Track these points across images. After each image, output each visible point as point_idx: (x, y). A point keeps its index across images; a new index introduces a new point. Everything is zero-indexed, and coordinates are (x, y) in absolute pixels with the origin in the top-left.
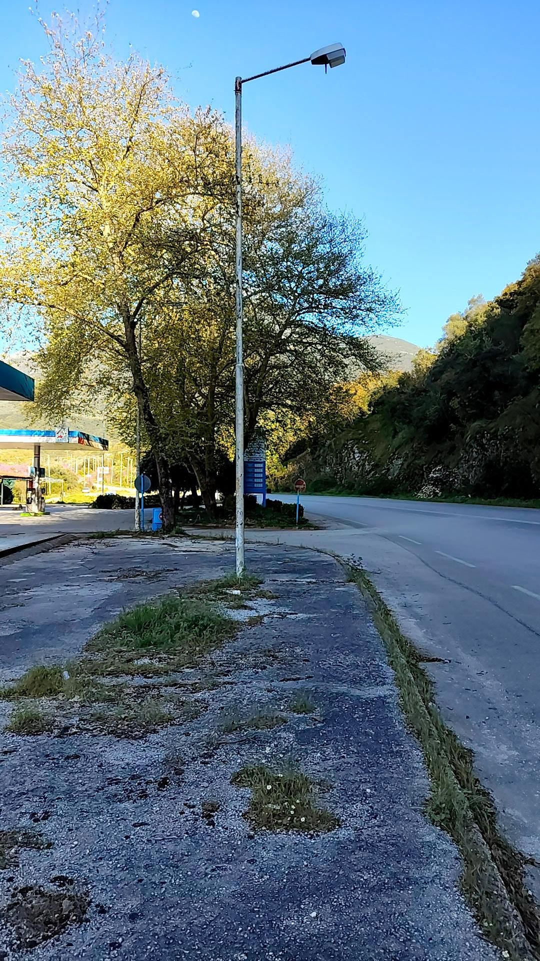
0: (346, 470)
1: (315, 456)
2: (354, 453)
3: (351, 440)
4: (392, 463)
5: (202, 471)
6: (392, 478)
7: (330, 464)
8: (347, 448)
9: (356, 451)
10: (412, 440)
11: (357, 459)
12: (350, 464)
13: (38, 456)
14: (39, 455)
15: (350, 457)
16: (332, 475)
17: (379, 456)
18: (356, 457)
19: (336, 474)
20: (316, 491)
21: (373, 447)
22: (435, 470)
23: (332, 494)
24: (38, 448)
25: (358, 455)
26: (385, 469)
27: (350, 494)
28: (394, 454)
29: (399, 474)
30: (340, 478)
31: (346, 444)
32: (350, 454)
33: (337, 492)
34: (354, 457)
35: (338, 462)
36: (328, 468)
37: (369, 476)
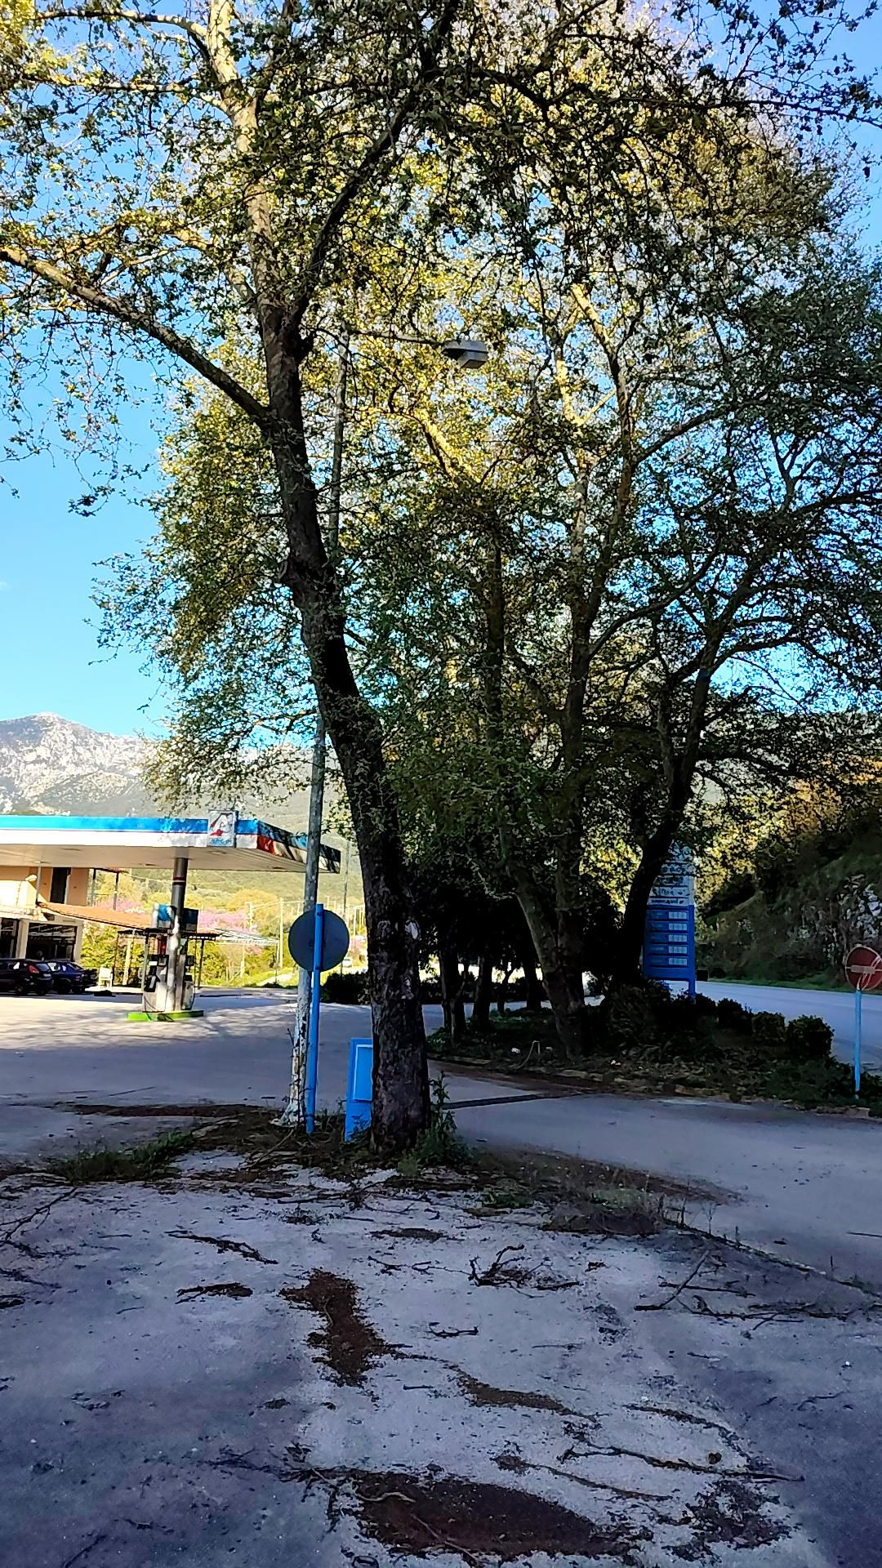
0: (849, 935)
1: (775, 906)
2: (867, 900)
3: (857, 874)
5: (548, 917)
7: (810, 924)
8: (848, 891)
9: (872, 897)
11: (875, 913)
12: (859, 924)
13: (181, 883)
14: (184, 879)
15: (858, 908)
16: (816, 947)
18: (872, 908)
19: (826, 943)
20: (783, 979)
23: (821, 985)
24: (182, 864)
25: (876, 904)
31: (846, 882)
32: (857, 902)
33: (832, 983)
34: (867, 908)
35: (832, 918)
36: (804, 931)
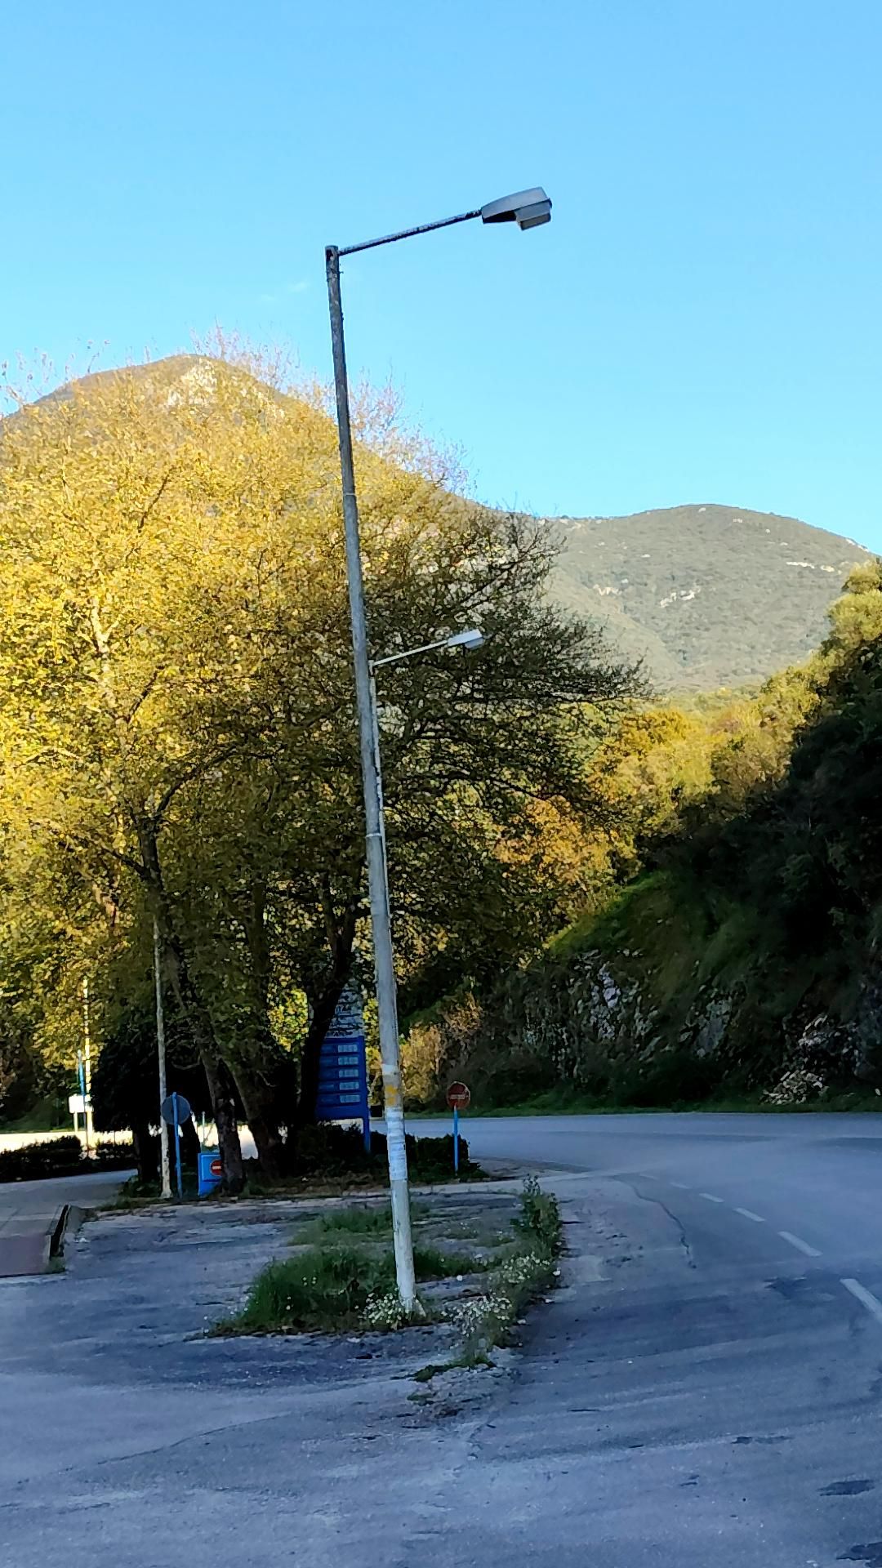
0: (581, 1036)
2: (600, 984)
4: (703, 1011)
6: (707, 1055)
7: (536, 1022)
8: (580, 974)
9: (607, 981)
10: (753, 943)
11: (610, 1004)
12: (593, 1020)
15: (591, 997)
16: (544, 1055)
17: (669, 996)
18: (607, 997)
21: (655, 967)
22: (812, 1027)
25: (612, 991)
26: (688, 1030)
27: (594, 1107)
28: (709, 987)
29: (726, 1039)
30: (567, 1060)
31: (576, 962)
32: (590, 990)
34: (602, 997)
35: (559, 1014)
36: (529, 1033)
37: (647, 1052)
